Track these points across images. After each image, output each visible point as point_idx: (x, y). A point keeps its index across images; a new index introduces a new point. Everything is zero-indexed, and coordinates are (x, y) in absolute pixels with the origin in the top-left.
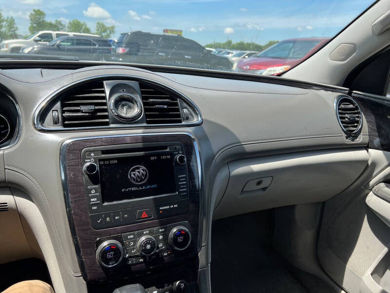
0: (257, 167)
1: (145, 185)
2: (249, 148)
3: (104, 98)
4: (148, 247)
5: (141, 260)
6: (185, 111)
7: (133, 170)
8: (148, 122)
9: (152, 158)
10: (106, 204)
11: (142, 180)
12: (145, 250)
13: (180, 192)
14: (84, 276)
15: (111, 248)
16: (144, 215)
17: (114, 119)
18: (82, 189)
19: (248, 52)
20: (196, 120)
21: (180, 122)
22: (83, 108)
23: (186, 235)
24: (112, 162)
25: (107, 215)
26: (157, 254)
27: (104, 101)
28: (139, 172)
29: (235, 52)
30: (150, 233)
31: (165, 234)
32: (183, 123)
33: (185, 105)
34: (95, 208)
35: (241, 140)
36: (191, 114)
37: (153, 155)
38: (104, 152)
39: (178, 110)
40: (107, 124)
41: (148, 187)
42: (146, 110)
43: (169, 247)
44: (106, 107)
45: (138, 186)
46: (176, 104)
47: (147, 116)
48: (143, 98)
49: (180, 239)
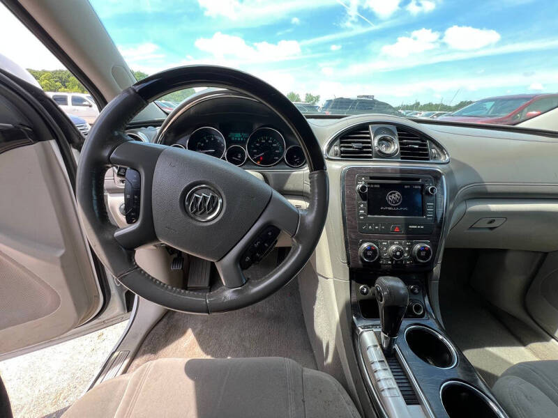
0: (495, 207)
1: (398, 207)
2: (491, 188)
3: (369, 138)
4: (398, 253)
5: (390, 262)
6: (433, 151)
7: (391, 194)
8: (402, 158)
9: (406, 187)
10: (369, 216)
11: (396, 203)
12: (395, 256)
13: (427, 217)
14: (349, 263)
15: (370, 249)
16: (397, 230)
17: (376, 154)
18: (355, 202)
19: (437, 112)
20: (442, 159)
21: (428, 159)
22: (354, 145)
23: (428, 252)
24: (376, 186)
25: (370, 224)
26: (402, 261)
27: (369, 140)
28: (394, 197)
29: (423, 113)
30: (400, 244)
31: (411, 247)
32: (431, 161)
33: (434, 146)
34: (362, 218)
35: (485, 181)
36: (438, 154)
37: (407, 185)
38: (371, 178)
39: (426, 150)
40: (370, 157)
41: (401, 209)
42: (401, 149)
43: (412, 257)
44: (370, 145)
45: (393, 207)
46: (426, 145)
47: (402, 154)
48: (400, 139)
49: (423, 254)
